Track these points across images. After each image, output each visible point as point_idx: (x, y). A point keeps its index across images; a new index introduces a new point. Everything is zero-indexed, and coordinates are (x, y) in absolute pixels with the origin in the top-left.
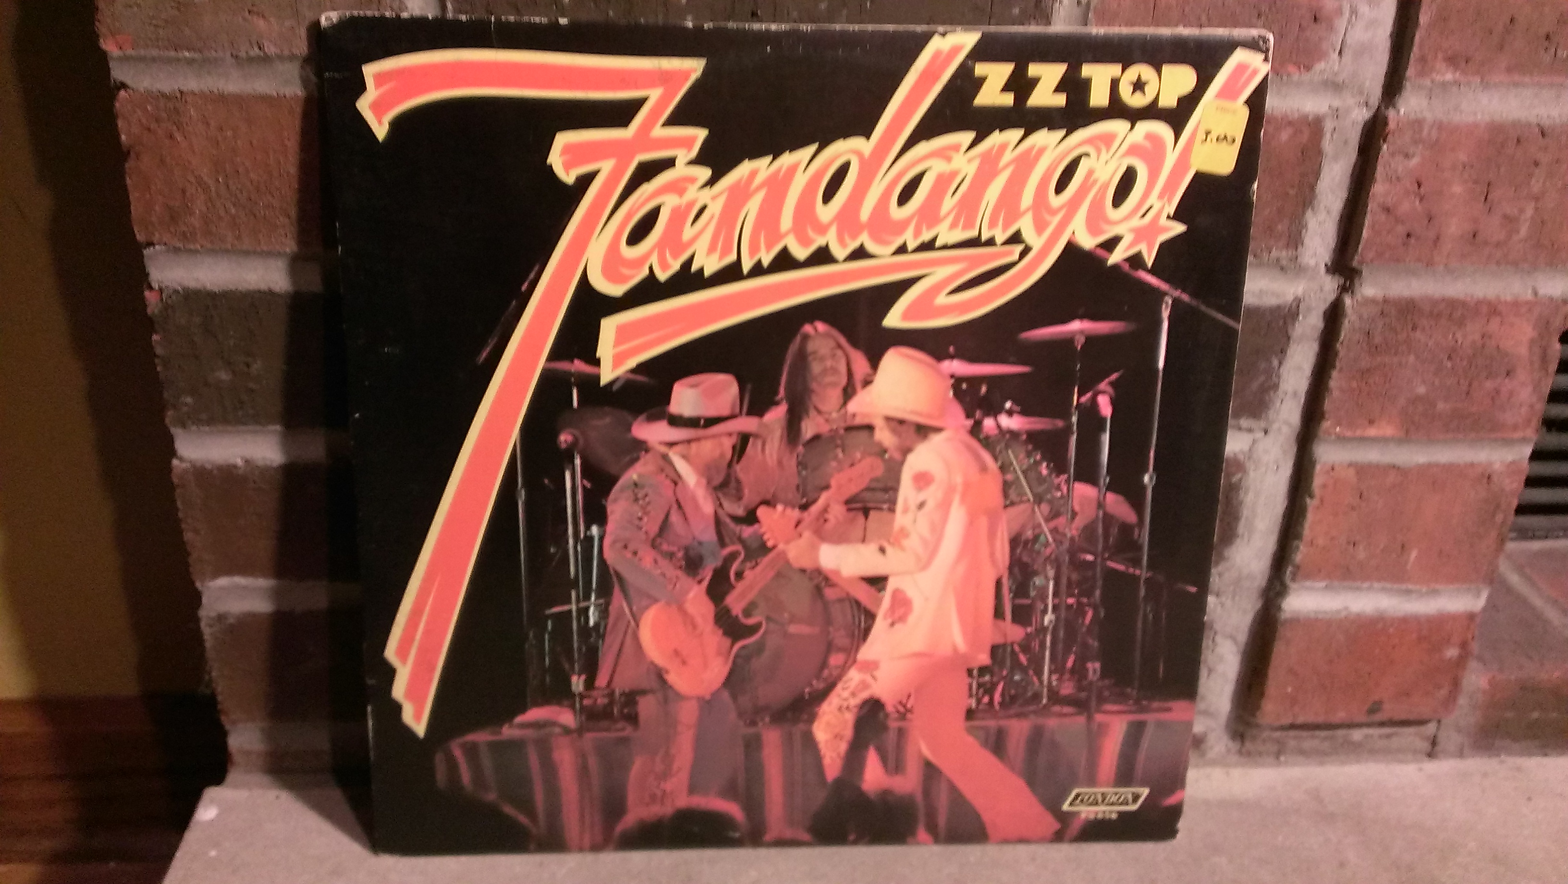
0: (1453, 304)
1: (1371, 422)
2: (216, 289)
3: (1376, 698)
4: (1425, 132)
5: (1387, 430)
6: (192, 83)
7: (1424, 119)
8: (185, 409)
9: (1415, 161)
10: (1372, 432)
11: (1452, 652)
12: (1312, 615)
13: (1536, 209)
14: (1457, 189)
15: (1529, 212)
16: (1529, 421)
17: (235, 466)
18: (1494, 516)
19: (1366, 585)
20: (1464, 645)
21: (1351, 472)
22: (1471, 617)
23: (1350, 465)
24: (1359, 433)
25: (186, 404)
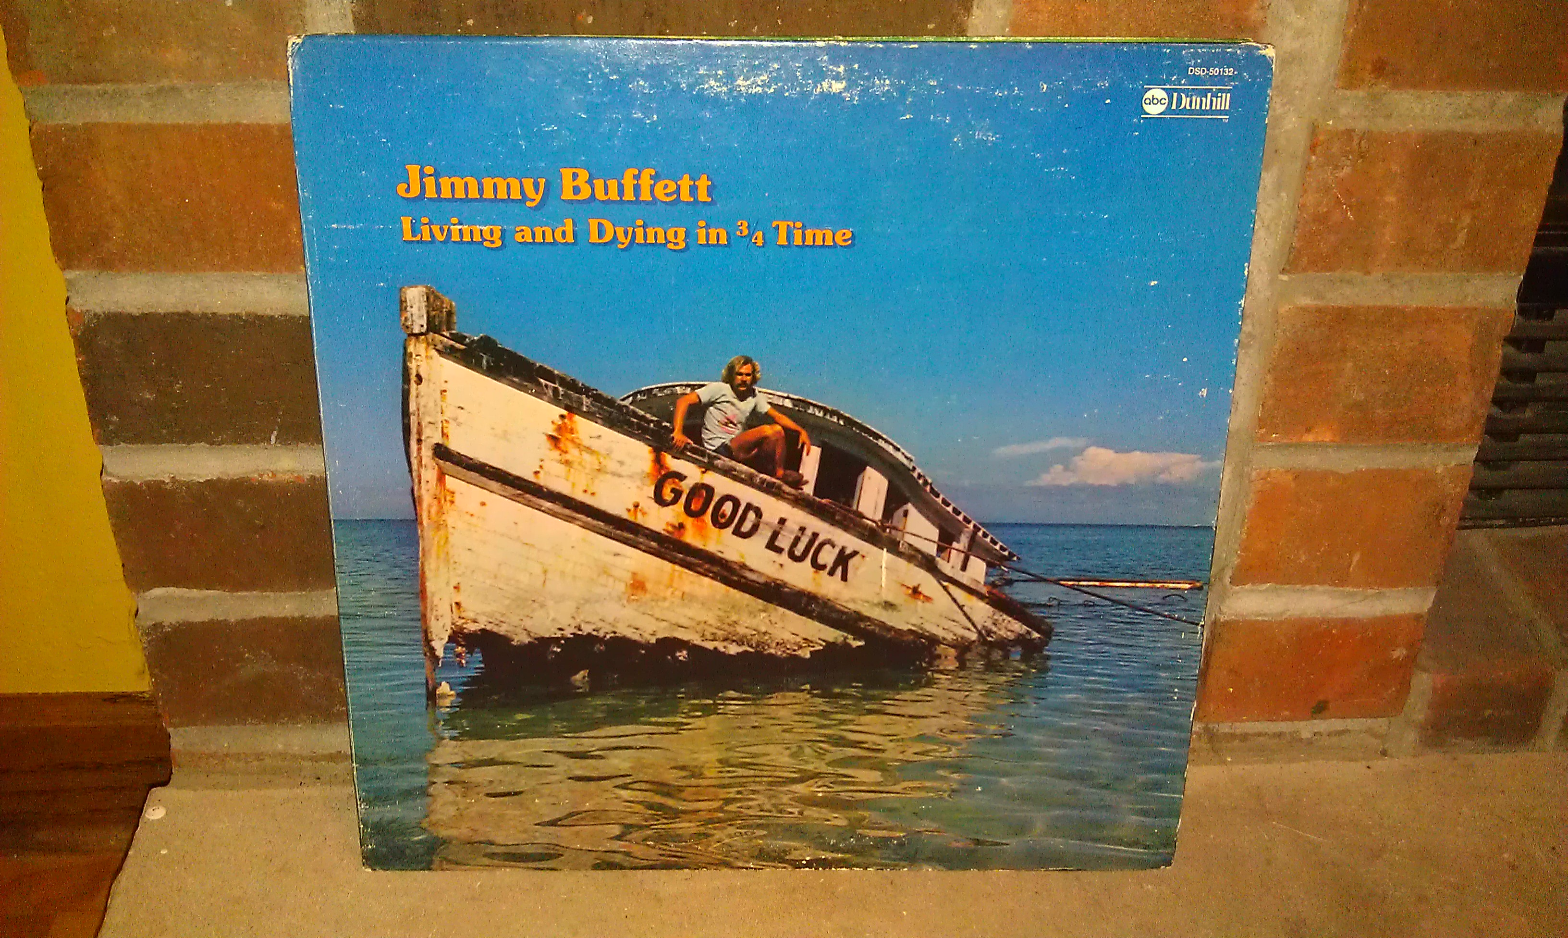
0: (1389, 312)
1: (1308, 430)
2: (135, 312)
3: (1321, 697)
4: (1354, 143)
5: (1327, 437)
6: (105, 116)
7: (1354, 130)
8: (111, 427)
9: (1347, 170)
10: (1310, 438)
11: (1399, 653)
12: (1253, 618)
13: (1474, 218)
14: (1391, 199)
15: (1467, 219)
16: (1470, 429)
17: (162, 482)
18: (1438, 518)
19: (1308, 587)
20: (1410, 646)
21: (1290, 477)
22: (1418, 617)
23: (1287, 471)
24: (1295, 440)
25: (110, 422)
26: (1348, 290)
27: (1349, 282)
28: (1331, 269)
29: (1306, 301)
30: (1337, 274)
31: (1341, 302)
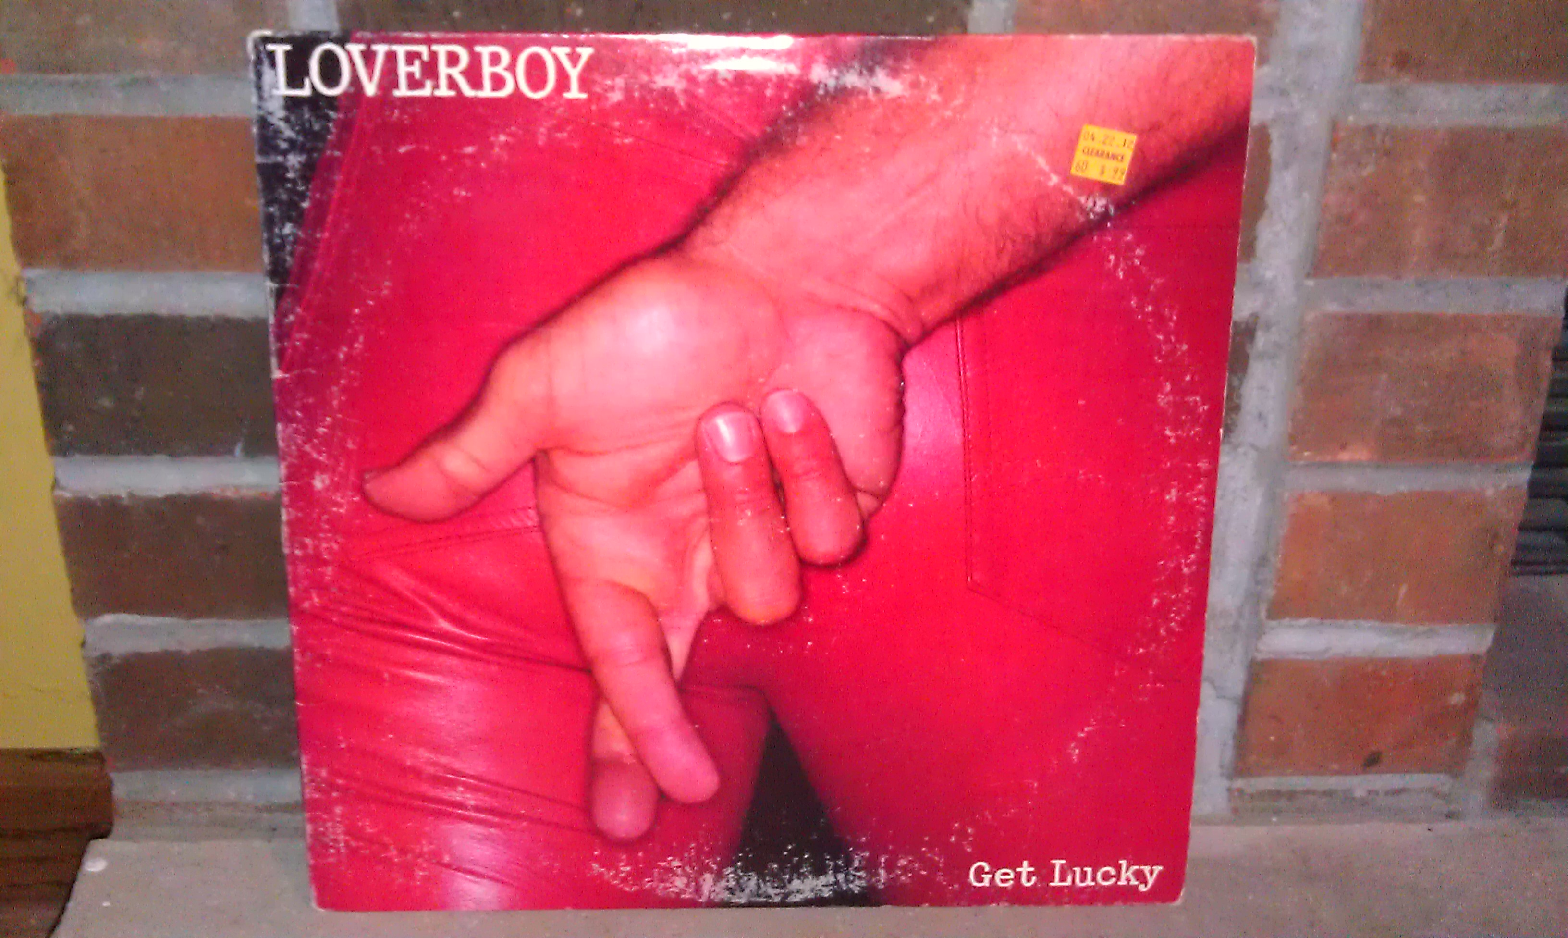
0: (1424, 320)
2: (98, 314)
3: (1373, 748)
4: (1378, 140)
5: (1364, 456)
7: (1376, 126)
8: (66, 437)
9: (1370, 169)
11: (1457, 699)
12: (1293, 657)
13: (1511, 219)
14: (1420, 198)
15: (1503, 221)
16: (1521, 448)
17: (119, 498)
19: (1352, 623)
20: (1469, 690)
21: (1326, 499)
22: (1476, 658)
23: (1323, 493)
24: (1328, 458)
25: (66, 432)
26: (1378, 296)
27: (1379, 287)
28: (1359, 273)
29: (1333, 308)
30: (1365, 279)
31: (1372, 310)
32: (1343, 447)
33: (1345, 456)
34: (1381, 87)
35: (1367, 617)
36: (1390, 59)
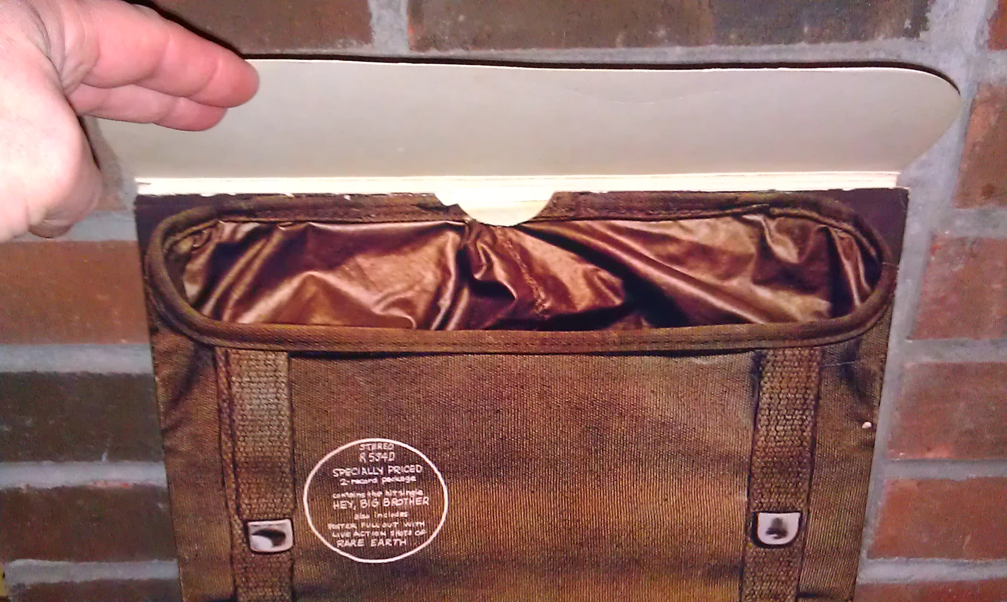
0: (995, 367)
4: (967, 247)
7: (967, 238)
12: (885, 582)
17: (19, 488)
21: (914, 484)
23: (912, 479)
24: (918, 456)
26: (962, 351)
27: (962, 345)
28: (946, 336)
29: (927, 359)
30: (953, 340)
31: (956, 360)
32: (929, 449)
33: (930, 455)
34: (972, 210)
35: (941, 556)
36: (980, 191)
